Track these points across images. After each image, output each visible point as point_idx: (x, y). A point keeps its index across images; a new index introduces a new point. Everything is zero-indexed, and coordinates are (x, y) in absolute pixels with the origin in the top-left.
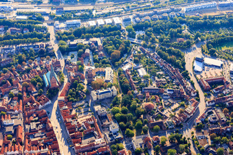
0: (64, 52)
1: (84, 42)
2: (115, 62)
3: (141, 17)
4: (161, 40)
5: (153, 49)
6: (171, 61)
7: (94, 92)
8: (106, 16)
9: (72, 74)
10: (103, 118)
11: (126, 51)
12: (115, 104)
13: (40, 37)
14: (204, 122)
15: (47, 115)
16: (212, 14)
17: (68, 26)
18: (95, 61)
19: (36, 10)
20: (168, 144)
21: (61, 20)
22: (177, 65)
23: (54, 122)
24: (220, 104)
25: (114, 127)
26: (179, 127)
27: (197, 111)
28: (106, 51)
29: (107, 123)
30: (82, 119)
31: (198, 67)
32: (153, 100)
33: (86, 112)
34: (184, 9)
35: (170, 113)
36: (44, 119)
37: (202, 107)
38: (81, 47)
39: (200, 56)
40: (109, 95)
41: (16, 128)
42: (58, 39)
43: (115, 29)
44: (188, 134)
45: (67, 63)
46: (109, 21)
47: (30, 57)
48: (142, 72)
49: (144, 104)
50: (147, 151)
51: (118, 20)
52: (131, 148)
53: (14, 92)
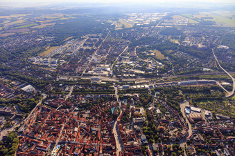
0: (121, 99)
1: (131, 95)
2: (145, 106)
3: (158, 85)
4: (168, 97)
5: (164, 100)
6: (173, 107)
7: (134, 119)
8: (141, 84)
9: (124, 109)
10: (138, 132)
11: (150, 101)
12: (144, 126)
13: (111, 91)
14: (192, 140)
15: (112, 128)
16: (194, 86)
17: (124, 88)
18: (135, 104)
19: (110, 80)
20: (172, 149)
21: (121, 85)
22: (176, 109)
23: (114, 131)
24: (200, 131)
25: (144, 137)
26: (178, 141)
27: (188, 134)
28: (141, 100)
29: (140, 135)
30: (128, 132)
31: (188, 111)
32: (164, 126)
33: (130, 128)
34: (180, 83)
35: (173, 133)
36: (110, 129)
37: (190, 132)
38: (129, 97)
39: (188, 106)
40: (142, 121)
41: (97, 132)
42: (118, 93)
43: (145, 90)
44: (182, 145)
45: (122, 104)
46: (142, 86)
47: (106, 99)
48: (158, 111)
49: (159, 127)
50: (160, 152)
51: (147, 86)
52: (152, 149)
53: (97, 115)
